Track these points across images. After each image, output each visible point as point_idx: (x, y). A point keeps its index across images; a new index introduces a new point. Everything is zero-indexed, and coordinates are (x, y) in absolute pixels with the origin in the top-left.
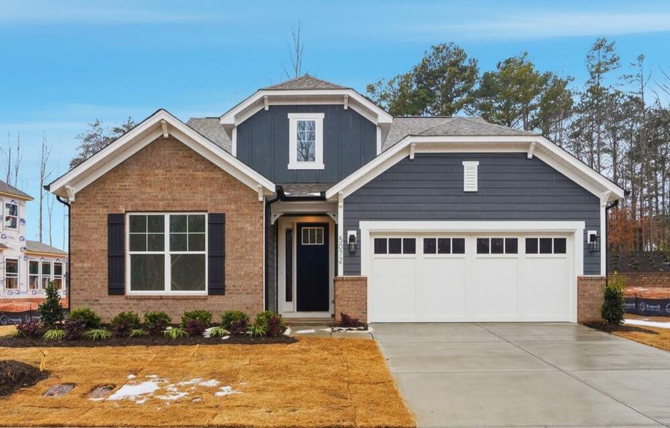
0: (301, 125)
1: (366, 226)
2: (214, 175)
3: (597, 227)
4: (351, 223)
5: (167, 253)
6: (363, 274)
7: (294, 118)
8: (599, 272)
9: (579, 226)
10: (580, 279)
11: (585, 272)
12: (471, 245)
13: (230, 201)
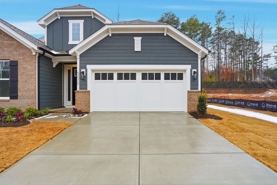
0: (74, 25)
1: (89, 67)
2: (12, 42)
3: (197, 68)
4: (83, 66)
6: (88, 89)
7: (71, 22)
8: (197, 89)
9: (188, 67)
10: (188, 92)
11: (191, 89)
12: (139, 76)
13: (20, 55)
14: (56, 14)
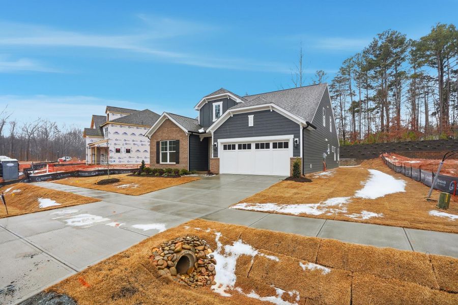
0: (216, 106)
1: (220, 141)
3: (299, 137)
5: (168, 152)
6: (219, 157)
7: (214, 104)
8: (300, 156)
9: (292, 136)
10: (291, 159)
11: (294, 156)
12: (253, 146)
13: (181, 136)
14: (204, 101)
